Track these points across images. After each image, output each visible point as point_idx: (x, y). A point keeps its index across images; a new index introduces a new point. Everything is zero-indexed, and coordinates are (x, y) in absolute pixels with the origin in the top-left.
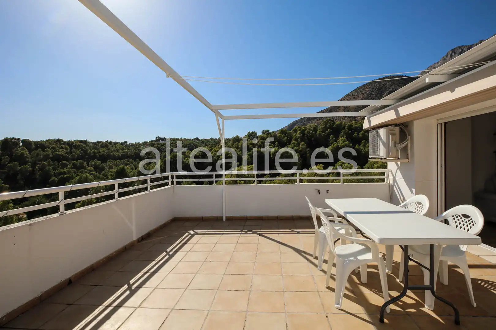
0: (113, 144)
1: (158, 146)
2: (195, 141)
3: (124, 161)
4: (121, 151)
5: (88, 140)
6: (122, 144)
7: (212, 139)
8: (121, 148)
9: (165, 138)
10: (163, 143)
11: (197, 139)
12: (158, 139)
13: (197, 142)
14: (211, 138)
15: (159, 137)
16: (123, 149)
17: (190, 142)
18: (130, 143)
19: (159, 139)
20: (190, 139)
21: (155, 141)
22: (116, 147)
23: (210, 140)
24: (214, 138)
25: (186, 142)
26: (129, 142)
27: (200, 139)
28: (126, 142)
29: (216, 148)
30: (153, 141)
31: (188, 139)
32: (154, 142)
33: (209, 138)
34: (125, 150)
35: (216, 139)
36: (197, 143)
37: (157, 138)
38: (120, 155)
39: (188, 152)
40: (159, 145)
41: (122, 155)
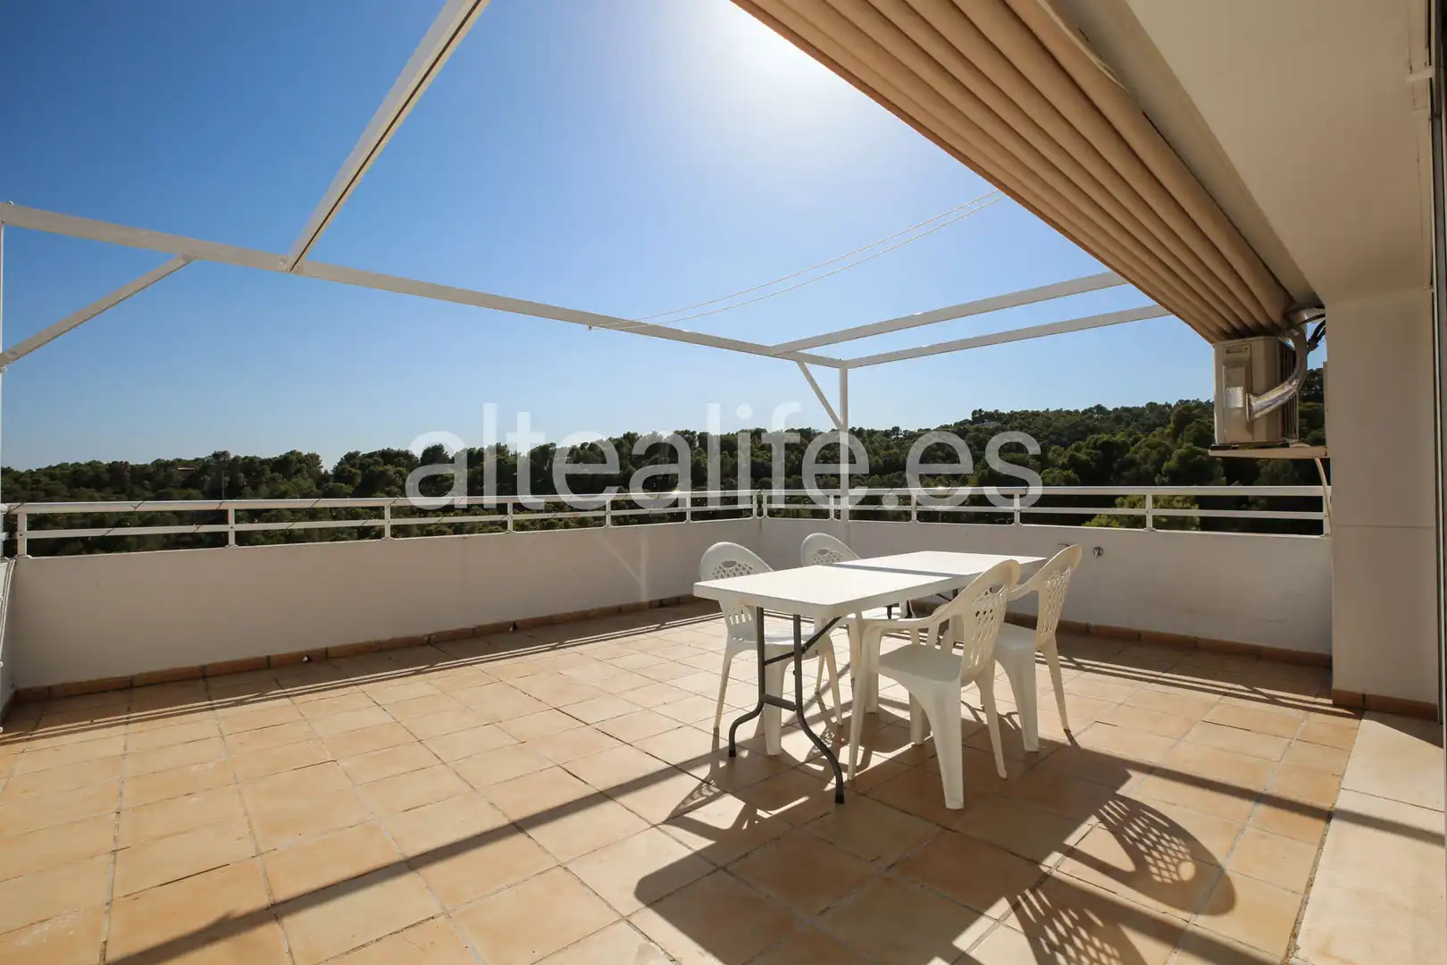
0: (865, 435)
1: (977, 436)
2: (1091, 418)
3: (889, 479)
4: (883, 452)
5: (812, 428)
6: (887, 434)
7: (1152, 406)
8: (884, 444)
9: (997, 414)
10: (991, 427)
11: (1100, 409)
12: (977, 415)
13: (1098, 419)
14: (1151, 403)
15: (980, 410)
16: (888, 448)
17: (1078, 419)
18: (906, 431)
19: (981, 416)
20: (1077, 412)
21: (971, 423)
22: (872, 443)
23: (1143, 409)
24: (1161, 402)
25: (1062, 419)
26: (903, 429)
27: (1110, 409)
28: (896, 429)
29: (1154, 436)
30: (966, 421)
31: (1068, 412)
32: (967, 426)
33: (1142, 404)
34: (893, 448)
35: (1169, 406)
36: (1097, 423)
37: (974, 413)
38: (880, 461)
39: (1056, 449)
40: (980, 433)
41: (885, 461)
